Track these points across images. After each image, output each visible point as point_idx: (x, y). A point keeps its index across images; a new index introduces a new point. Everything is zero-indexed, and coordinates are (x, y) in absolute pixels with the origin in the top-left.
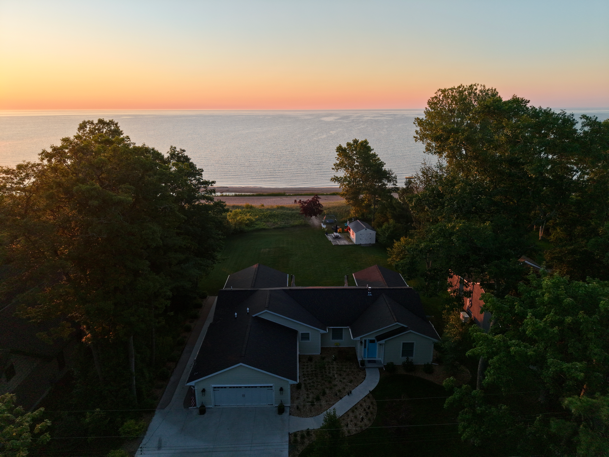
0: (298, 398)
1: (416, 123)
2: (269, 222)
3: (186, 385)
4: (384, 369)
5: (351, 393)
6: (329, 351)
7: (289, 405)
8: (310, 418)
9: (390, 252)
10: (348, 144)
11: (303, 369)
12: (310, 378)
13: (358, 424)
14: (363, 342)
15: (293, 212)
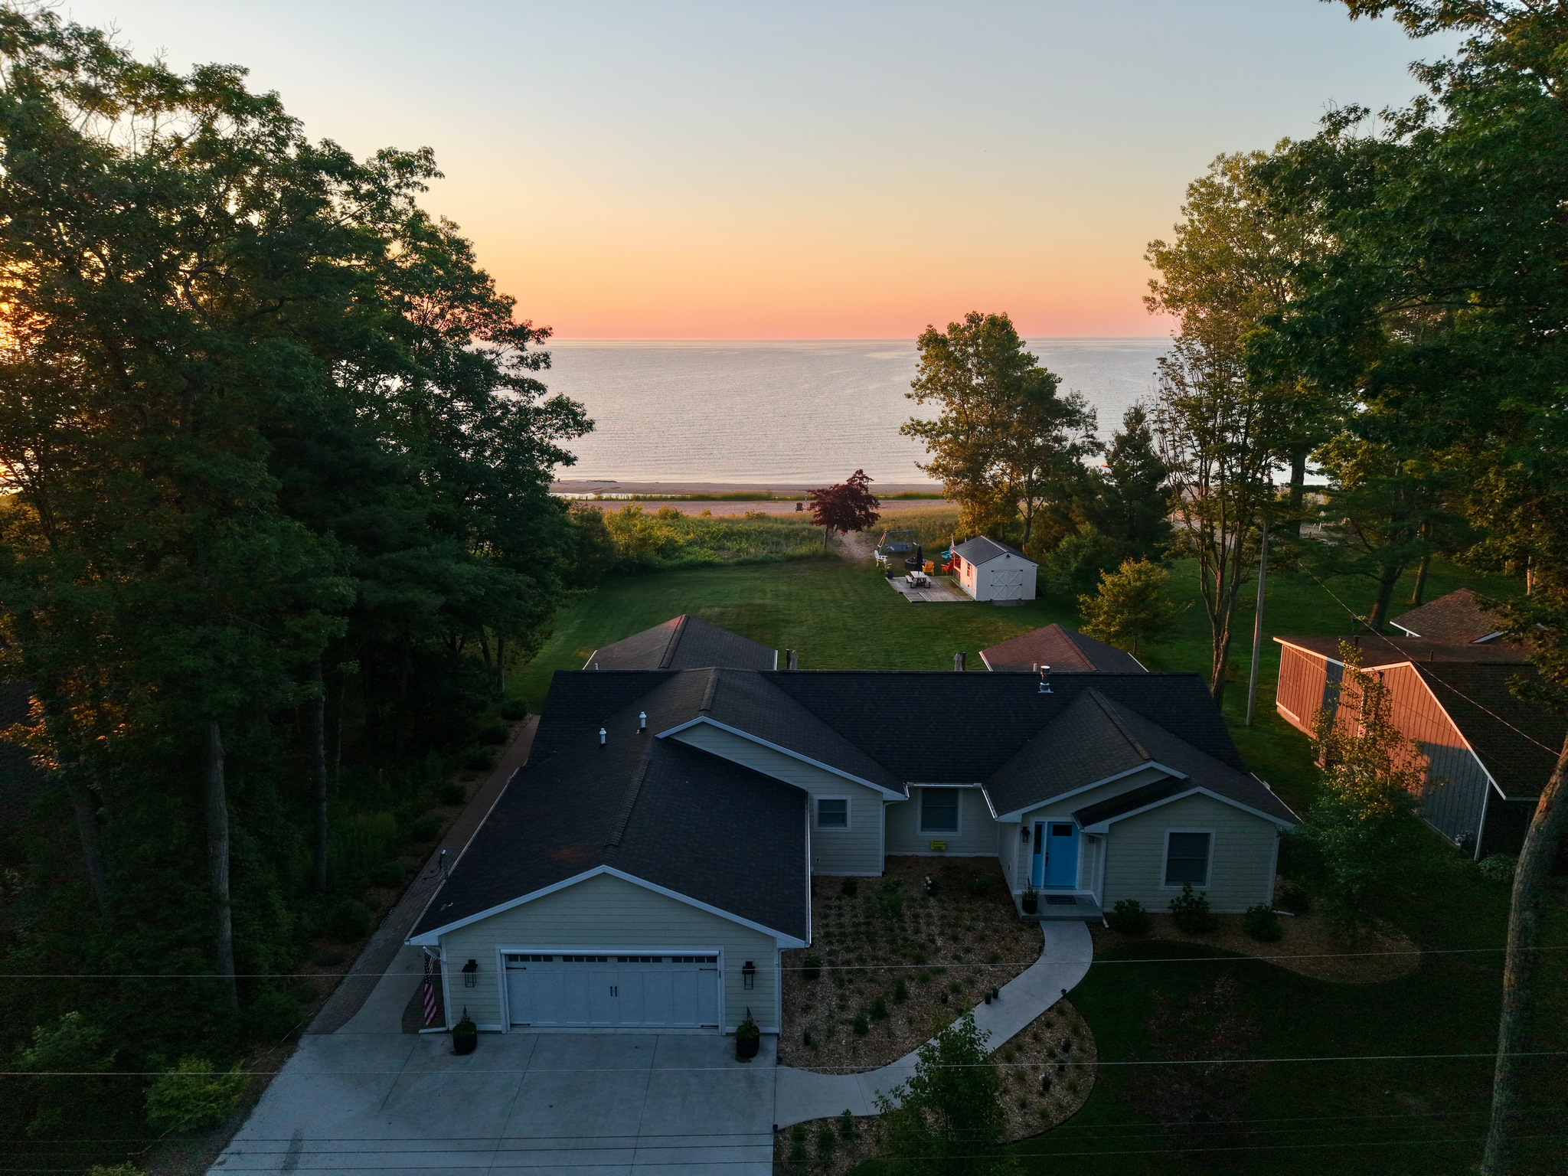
0: (807, 1009)
1: (1152, 256)
2: (724, 549)
3: (407, 943)
4: (1105, 922)
5: (996, 995)
6: (910, 868)
7: (776, 1030)
8: (853, 1075)
9: (1088, 608)
10: (953, 328)
11: (826, 917)
12: (848, 947)
13: (1031, 1103)
14: (1032, 829)
15: (793, 526)
